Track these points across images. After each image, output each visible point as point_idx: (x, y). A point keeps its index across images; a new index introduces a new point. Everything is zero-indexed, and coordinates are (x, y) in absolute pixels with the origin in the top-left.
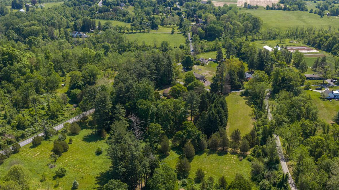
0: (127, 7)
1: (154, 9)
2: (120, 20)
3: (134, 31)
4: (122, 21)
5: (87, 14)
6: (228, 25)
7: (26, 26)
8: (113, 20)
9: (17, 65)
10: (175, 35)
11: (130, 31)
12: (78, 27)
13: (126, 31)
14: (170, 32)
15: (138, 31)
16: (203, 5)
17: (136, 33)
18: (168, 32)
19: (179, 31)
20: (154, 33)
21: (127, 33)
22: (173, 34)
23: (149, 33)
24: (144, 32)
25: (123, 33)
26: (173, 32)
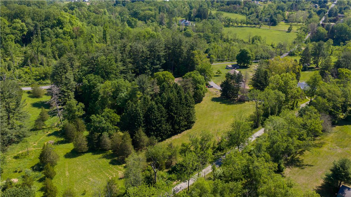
3: (244, 25)
4: (245, 15)
7: (143, 10)
10: (291, 33)
11: (240, 25)
13: (236, 25)
14: (287, 30)
15: (248, 25)
17: (245, 27)
18: (284, 30)
19: (298, 30)
20: (265, 29)
21: (236, 27)
22: (289, 32)
23: (259, 28)
24: (255, 27)
25: (232, 25)
26: (289, 30)
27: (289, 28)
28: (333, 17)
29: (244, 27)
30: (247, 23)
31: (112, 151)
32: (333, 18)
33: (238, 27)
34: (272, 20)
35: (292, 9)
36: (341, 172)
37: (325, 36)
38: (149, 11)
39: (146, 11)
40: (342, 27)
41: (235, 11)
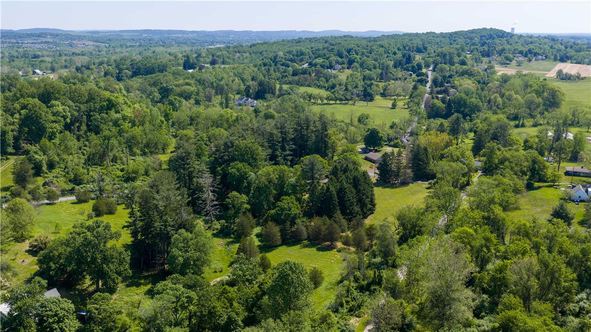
0: (342, 71)
1: (382, 73)
2: (319, 87)
3: (331, 102)
4: (323, 88)
5: (276, 78)
6: (495, 98)
7: (177, 86)
8: (310, 86)
9: (115, 116)
10: (397, 110)
11: (325, 101)
12: (251, 91)
13: (319, 102)
14: (390, 106)
15: (338, 102)
16: (468, 70)
17: (334, 104)
18: (386, 106)
19: (404, 105)
20: (362, 106)
21: (320, 104)
22: (394, 108)
23: (354, 105)
24: (346, 104)
25: (314, 103)
26: (394, 106)
27: (393, 103)
28: (440, 87)
29: (332, 104)
30: (336, 99)
31: (308, 241)
32: (440, 89)
33: (324, 104)
34: (366, 93)
35: (382, 79)
36: (562, 213)
37: (443, 111)
38: (188, 87)
39: (184, 87)
40: (462, 98)
41: (307, 83)
